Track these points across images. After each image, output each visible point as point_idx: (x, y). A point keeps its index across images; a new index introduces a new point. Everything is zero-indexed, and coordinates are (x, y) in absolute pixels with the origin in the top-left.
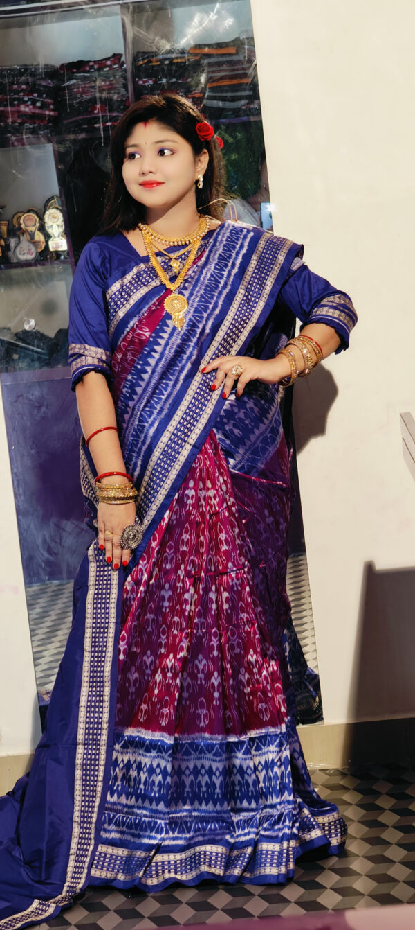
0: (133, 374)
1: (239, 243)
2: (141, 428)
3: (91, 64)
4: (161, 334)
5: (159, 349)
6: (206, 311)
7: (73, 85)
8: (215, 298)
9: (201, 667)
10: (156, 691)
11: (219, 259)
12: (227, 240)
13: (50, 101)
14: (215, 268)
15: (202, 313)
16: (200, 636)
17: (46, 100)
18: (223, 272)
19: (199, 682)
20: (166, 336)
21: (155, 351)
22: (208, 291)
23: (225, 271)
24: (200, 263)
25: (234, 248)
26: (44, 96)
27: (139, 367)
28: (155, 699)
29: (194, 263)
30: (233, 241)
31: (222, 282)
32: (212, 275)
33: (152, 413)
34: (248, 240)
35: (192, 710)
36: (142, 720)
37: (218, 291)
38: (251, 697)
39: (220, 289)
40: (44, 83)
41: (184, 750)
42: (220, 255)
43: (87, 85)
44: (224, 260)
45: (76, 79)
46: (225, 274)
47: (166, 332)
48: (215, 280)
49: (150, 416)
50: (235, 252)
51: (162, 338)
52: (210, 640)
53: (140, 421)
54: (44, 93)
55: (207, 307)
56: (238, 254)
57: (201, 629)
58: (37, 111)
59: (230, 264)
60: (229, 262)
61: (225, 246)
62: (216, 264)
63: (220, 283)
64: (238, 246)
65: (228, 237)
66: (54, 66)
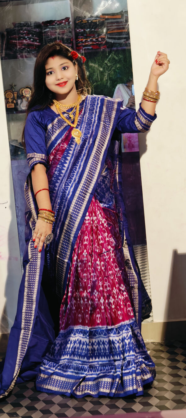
0: (60, 165)
1: (96, 102)
2: (66, 189)
3: (56, 22)
6: (89, 134)
8: (92, 128)
9: (96, 295)
10: (82, 308)
11: (89, 110)
12: (91, 102)
13: (37, 38)
14: (89, 115)
15: (87, 135)
16: (94, 281)
17: (35, 38)
18: (92, 116)
19: (96, 303)
21: (70, 153)
22: (88, 125)
23: (93, 115)
24: (82, 114)
25: (95, 105)
26: (35, 36)
27: (63, 161)
28: (83, 312)
29: (80, 114)
30: (93, 102)
31: (93, 120)
33: (71, 181)
34: (100, 101)
35: (95, 315)
36: (80, 321)
37: (92, 124)
39: (93, 123)
40: (35, 30)
41: (93, 334)
42: (89, 109)
43: (54, 31)
44: (91, 110)
46: (94, 116)
47: (73, 144)
48: (90, 120)
49: (70, 183)
50: (95, 106)
51: (72, 147)
52: (99, 283)
53: (65, 185)
54: (34, 35)
55: (89, 132)
56: (97, 107)
57: (94, 278)
58: (31, 43)
59: (94, 112)
60: (94, 111)
61: (90, 105)
62: (89, 113)
63: (92, 121)
64: (96, 104)
65: (91, 101)
66: (39, 23)
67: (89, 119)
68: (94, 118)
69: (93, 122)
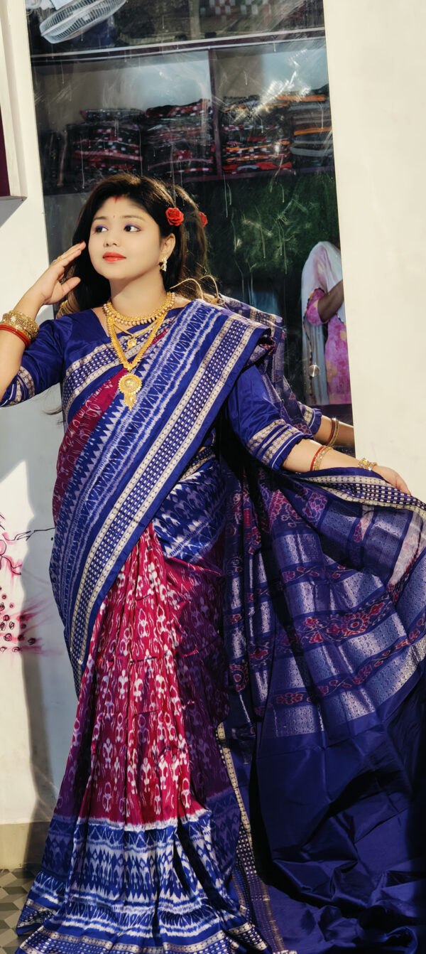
0: (85, 451)
1: (205, 322)
2: (90, 506)
4: (113, 413)
5: (111, 427)
6: (161, 393)
7: (160, 130)
8: (172, 379)
9: (108, 751)
11: (181, 338)
12: (192, 320)
14: (176, 349)
15: (157, 394)
16: (108, 719)
17: (131, 145)
18: (184, 352)
19: (106, 766)
20: (118, 415)
21: (107, 429)
22: (166, 371)
23: (185, 351)
24: (160, 344)
25: (198, 327)
27: (92, 444)
29: (154, 342)
30: (198, 321)
31: (182, 362)
32: (171, 356)
33: (103, 490)
34: (214, 319)
35: (100, 794)
37: (175, 372)
38: (149, 789)
39: (178, 369)
40: (129, 128)
41: (92, 833)
42: (183, 335)
44: (186, 339)
45: (163, 124)
46: (186, 354)
47: (119, 411)
48: (174, 360)
49: (100, 494)
50: (199, 331)
51: (114, 417)
53: (90, 497)
54: (130, 138)
55: (164, 388)
56: (202, 332)
57: (109, 713)
58: (122, 156)
59: (191, 344)
60: (191, 341)
61: (189, 325)
62: (178, 344)
63: (179, 363)
64: (202, 325)
65: (194, 316)
67: (172, 359)
68: (184, 358)
69: (179, 366)
